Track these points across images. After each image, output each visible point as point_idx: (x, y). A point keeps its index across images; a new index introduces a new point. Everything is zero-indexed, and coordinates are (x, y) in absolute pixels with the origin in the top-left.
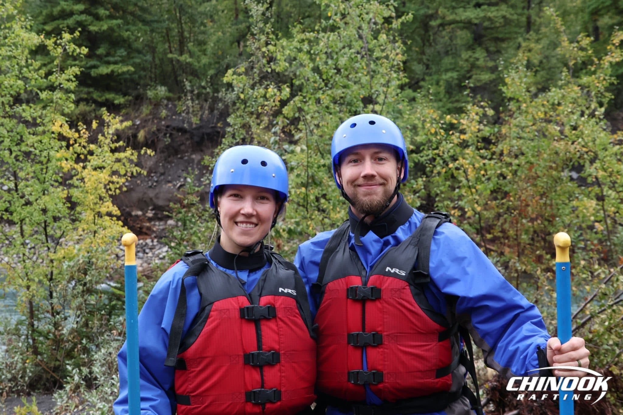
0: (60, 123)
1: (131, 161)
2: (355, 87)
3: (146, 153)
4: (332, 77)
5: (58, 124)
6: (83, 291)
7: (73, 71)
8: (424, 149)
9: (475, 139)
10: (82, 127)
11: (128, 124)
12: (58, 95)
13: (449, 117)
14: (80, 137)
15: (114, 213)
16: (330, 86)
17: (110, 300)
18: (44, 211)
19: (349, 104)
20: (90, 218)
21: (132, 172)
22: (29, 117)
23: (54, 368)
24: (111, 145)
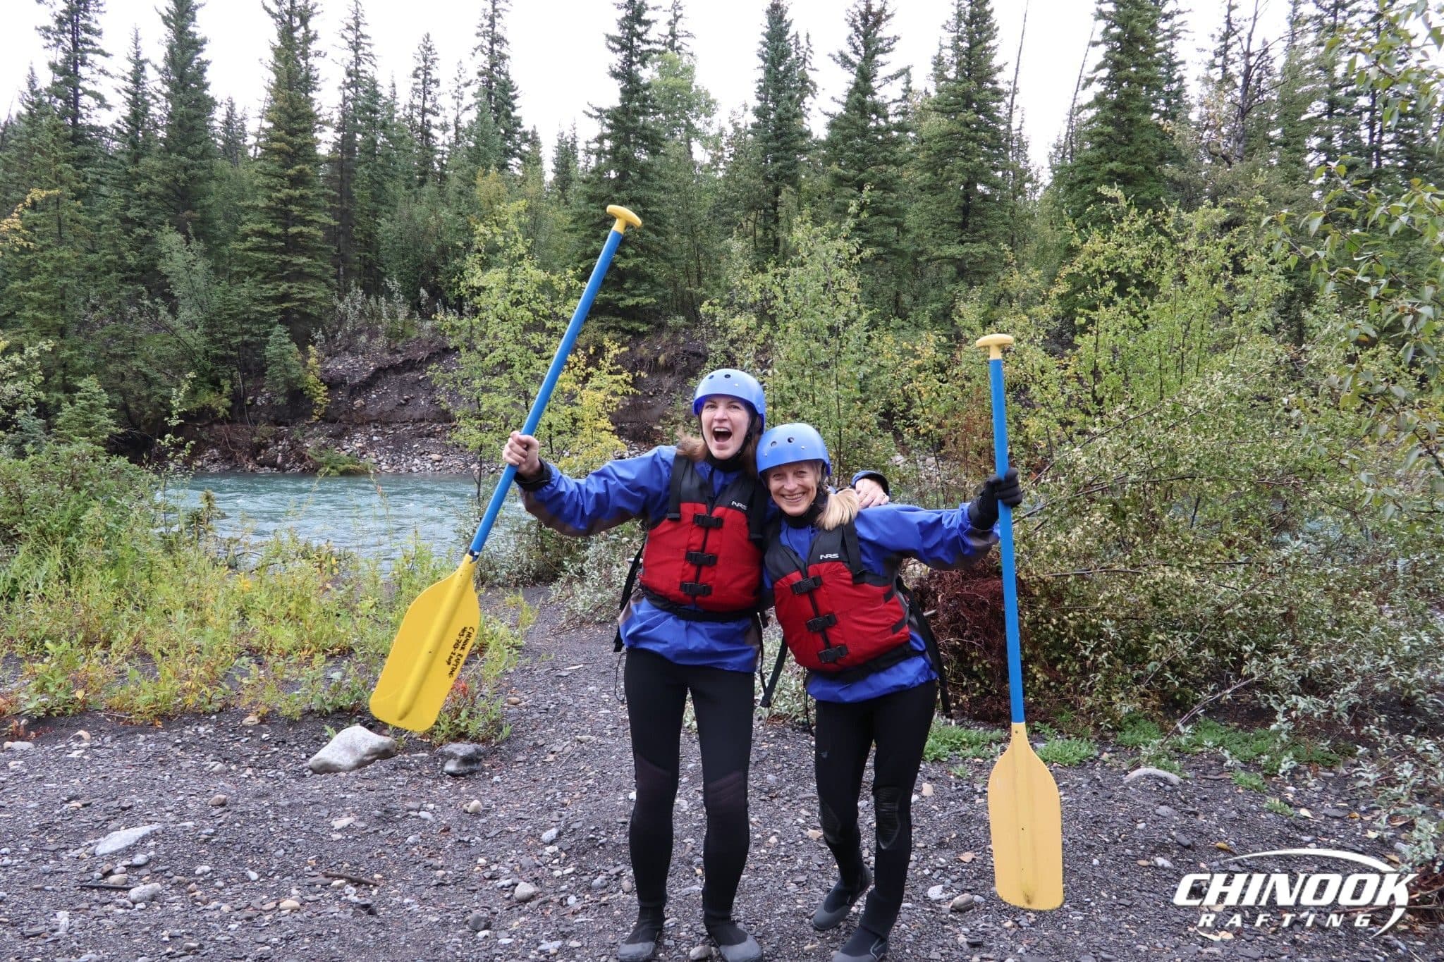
1: (625, 382)
3: (640, 375)
4: (800, 307)
8: (883, 373)
9: (932, 364)
10: (581, 353)
11: (623, 349)
13: (905, 343)
14: (579, 361)
15: (608, 428)
16: (799, 315)
18: (550, 426)
19: (816, 332)
20: (588, 432)
21: (628, 392)
22: (537, 344)
23: (557, 563)
24: (610, 368)
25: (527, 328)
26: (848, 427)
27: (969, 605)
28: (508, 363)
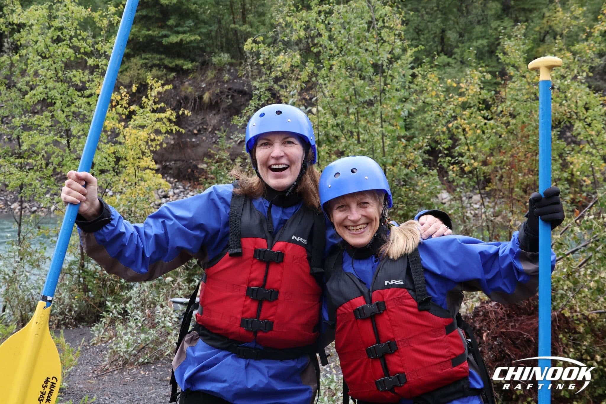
1: (170, 120)
3: (183, 113)
4: (344, 45)
8: (428, 110)
9: (476, 101)
10: (124, 91)
11: (167, 87)
12: (102, 62)
13: (449, 81)
14: (122, 99)
15: (152, 167)
16: (343, 53)
19: (360, 70)
20: (131, 171)
21: (172, 130)
22: (79, 82)
23: (100, 303)
24: (153, 106)
25: (68, 66)
26: (393, 165)
27: (514, 343)
28: (49, 101)
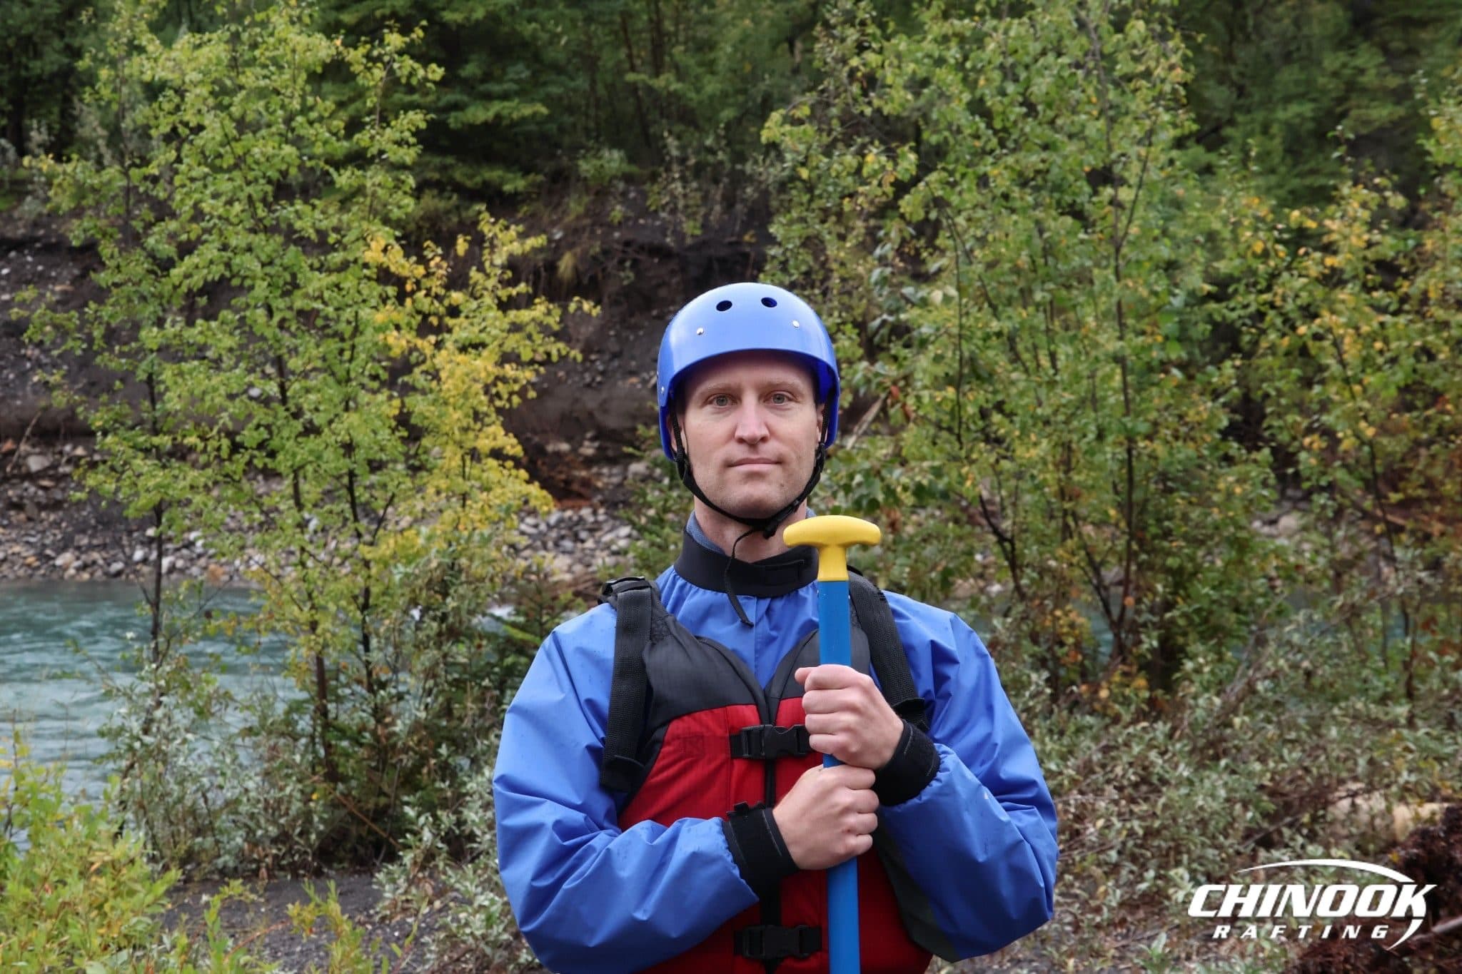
0: (383, 243)
1: (545, 329)
2: (1071, 147)
3: (579, 309)
4: (1015, 123)
5: (377, 245)
6: (440, 634)
7: (411, 122)
8: (1236, 291)
9: (1361, 266)
10: (433, 251)
11: (532, 242)
12: (375, 178)
13: (1296, 213)
14: (428, 275)
15: (510, 451)
16: (1011, 145)
17: (502, 654)
18: (349, 448)
19: (1057, 188)
20: (452, 459)
21: (548, 354)
22: (311, 231)
23: (376, 811)
24: (500, 293)
25: (283, 190)
26: (1149, 437)
28: (236, 282)
